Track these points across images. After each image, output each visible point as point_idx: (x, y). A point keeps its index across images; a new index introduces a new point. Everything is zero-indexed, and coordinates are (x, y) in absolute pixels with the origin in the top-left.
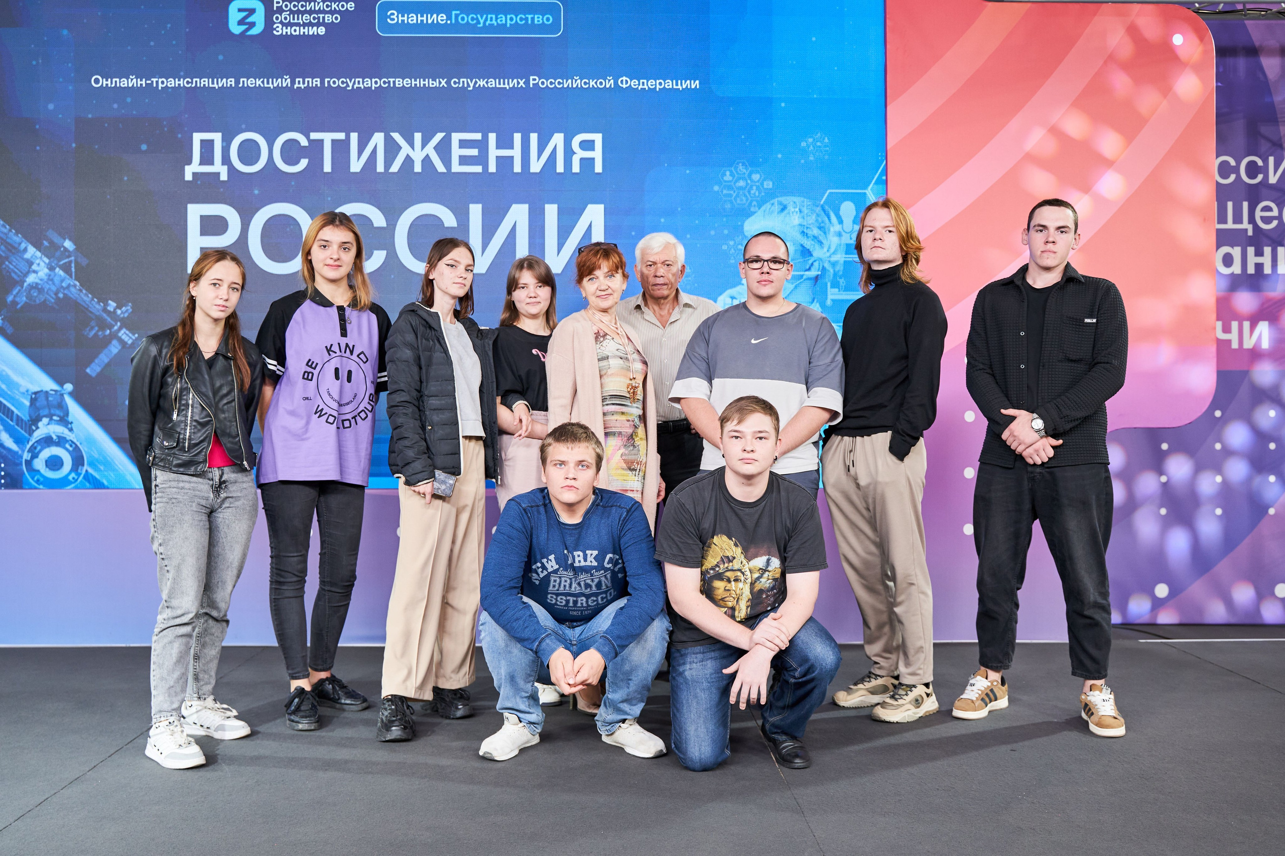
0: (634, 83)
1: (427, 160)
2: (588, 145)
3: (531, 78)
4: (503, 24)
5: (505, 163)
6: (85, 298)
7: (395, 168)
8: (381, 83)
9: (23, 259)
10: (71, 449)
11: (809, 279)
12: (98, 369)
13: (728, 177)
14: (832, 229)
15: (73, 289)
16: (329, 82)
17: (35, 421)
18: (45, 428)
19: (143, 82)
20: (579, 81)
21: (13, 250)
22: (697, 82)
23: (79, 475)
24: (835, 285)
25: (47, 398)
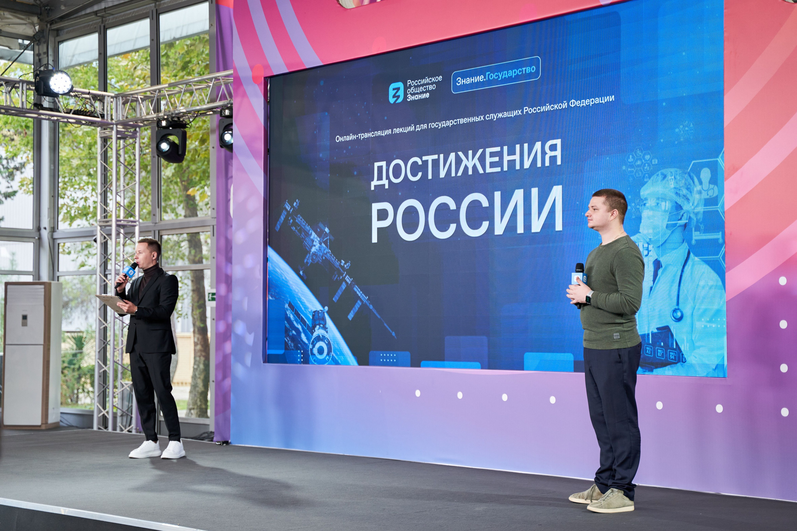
0: (578, 103)
1: (474, 167)
2: (553, 148)
3: (525, 108)
4: (511, 76)
5: (512, 163)
6: (333, 259)
7: (460, 174)
8: (453, 122)
9: (310, 239)
10: (327, 343)
11: (680, 226)
12: (338, 298)
13: (631, 160)
14: (695, 189)
15: (328, 255)
16: (431, 125)
17: (314, 327)
18: (318, 331)
19: (355, 137)
20: (549, 106)
21: (308, 235)
22: (613, 96)
23: (330, 357)
24: (697, 229)
25: (318, 314)
